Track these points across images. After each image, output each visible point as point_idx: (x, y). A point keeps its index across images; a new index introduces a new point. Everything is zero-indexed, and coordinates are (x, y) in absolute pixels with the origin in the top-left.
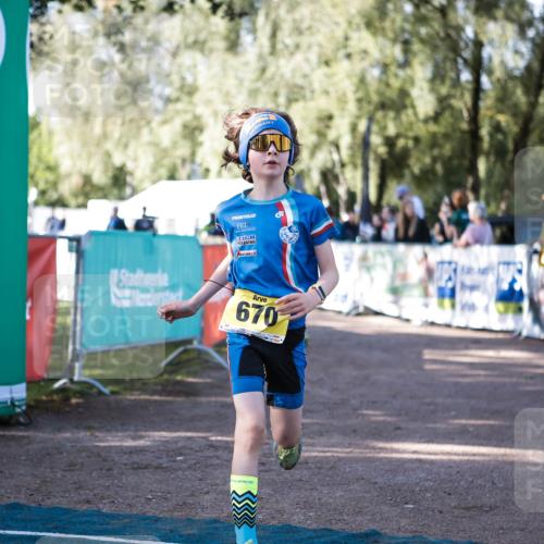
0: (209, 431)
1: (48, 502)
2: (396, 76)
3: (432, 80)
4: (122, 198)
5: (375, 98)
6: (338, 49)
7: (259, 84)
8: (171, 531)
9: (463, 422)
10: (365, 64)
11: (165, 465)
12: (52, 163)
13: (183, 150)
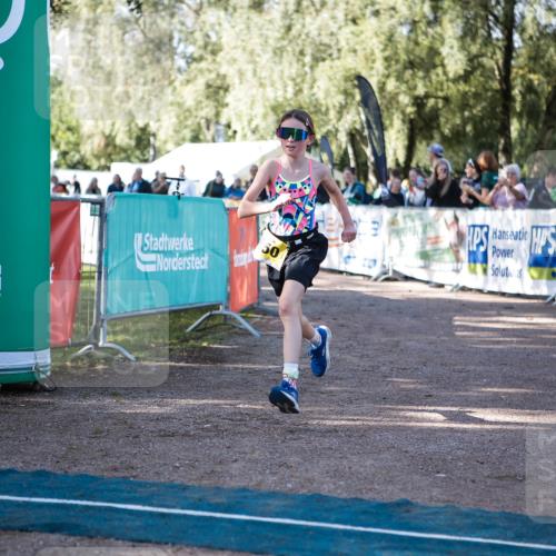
0: (237, 398)
1: (75, 470)
2: (426, 34)
3: (462, 38)
4: (146, 161)
5: (403, 57)
6: (366, 7)
7: (285, 43)
8: (200, 500)
9: (496, 390)
10: (394, 21)
11: (192, 433)
12: (74, 124)
13: (208, 111)
